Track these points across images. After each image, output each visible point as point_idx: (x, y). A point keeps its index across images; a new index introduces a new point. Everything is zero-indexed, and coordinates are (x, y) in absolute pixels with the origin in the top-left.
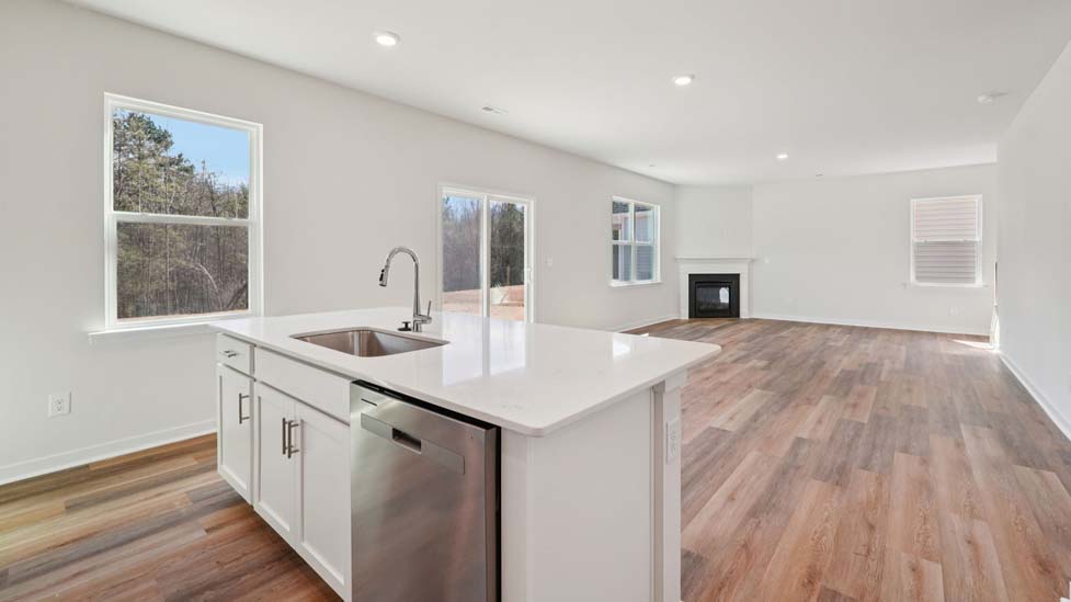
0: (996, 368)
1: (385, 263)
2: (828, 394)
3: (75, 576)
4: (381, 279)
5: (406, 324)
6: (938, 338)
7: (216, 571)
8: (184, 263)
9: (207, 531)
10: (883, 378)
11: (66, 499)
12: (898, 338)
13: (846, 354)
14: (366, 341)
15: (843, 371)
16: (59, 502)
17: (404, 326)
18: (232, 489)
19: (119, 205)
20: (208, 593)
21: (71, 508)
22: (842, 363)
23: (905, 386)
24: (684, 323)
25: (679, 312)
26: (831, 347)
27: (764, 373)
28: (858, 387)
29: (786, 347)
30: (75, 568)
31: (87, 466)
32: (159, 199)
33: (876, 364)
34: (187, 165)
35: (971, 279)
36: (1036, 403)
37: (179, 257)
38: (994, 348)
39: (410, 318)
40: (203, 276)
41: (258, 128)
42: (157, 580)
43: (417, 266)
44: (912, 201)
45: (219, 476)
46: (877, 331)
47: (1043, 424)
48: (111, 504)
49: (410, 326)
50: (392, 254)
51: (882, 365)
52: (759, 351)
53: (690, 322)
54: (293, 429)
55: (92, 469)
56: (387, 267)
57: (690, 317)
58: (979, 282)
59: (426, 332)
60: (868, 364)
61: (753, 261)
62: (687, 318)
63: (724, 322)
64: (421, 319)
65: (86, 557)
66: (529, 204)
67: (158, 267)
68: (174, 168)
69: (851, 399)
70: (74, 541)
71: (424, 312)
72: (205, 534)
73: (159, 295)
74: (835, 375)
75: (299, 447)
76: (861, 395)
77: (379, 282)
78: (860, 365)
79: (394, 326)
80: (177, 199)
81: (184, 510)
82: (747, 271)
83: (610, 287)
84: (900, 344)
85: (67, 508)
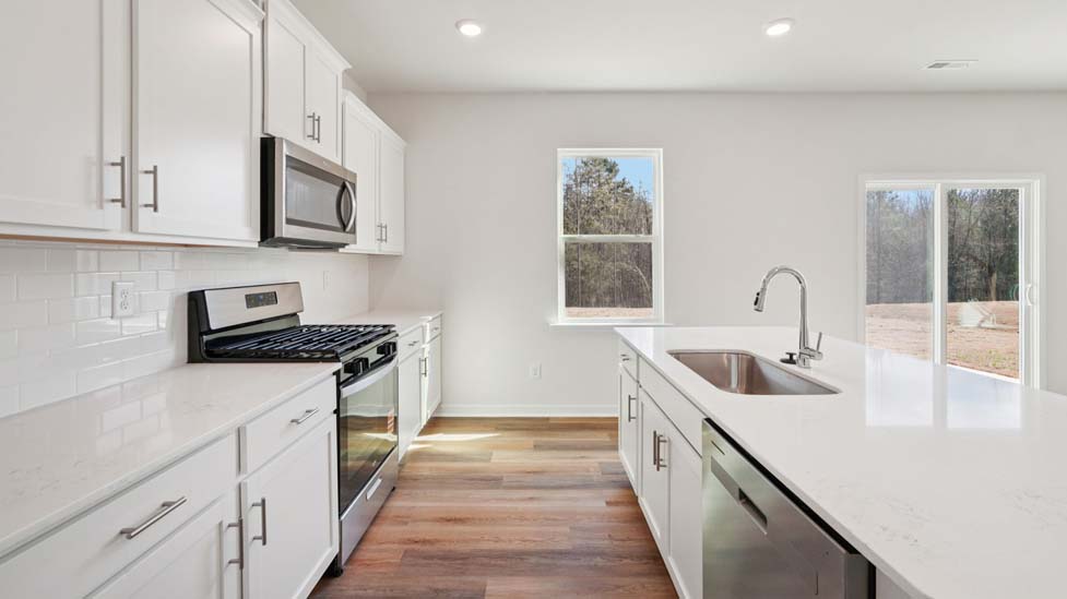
1: (761, 285)
3: (531, 499)
4: (756, 303)
5: (791, 355)
7: (606, 542)
8: (626, 266)
9: (607, 503)
11: (534, 439)
14: (745, 366)
16: (531, 440)
17: (788, 357)
18: (625, 473)
19: (567, 229)
20: (599, 559)
21: (537, 447)
30: (530, 493)
31: (548, 419)
32: (611, 216)
34: (627, 186)
37: (622, 260)
39: (796, 350)
40: (639, 276)
41: (659, 152)
42: (571, 528)
43: (803, 289)
45: (618, 458)
48: (555, 453)
49: (795, 357)
50: (772, 274)
54: (661, 444)
55: (551, 422)
56: (764, 289)
59: (814, 370)
64: (808, 353)
65: (536, 488)
66: (1028, 186)
67: (609, 269)
68: (620, 190)
70: (534, 472)
71: (812, 344)
72: (604, 504)
73: (610, 291)
75: (666, 463)
77: (753, 307)
79: (776, 355)
80: (622, 215)
81: (595, 478)
85: (535, 446)
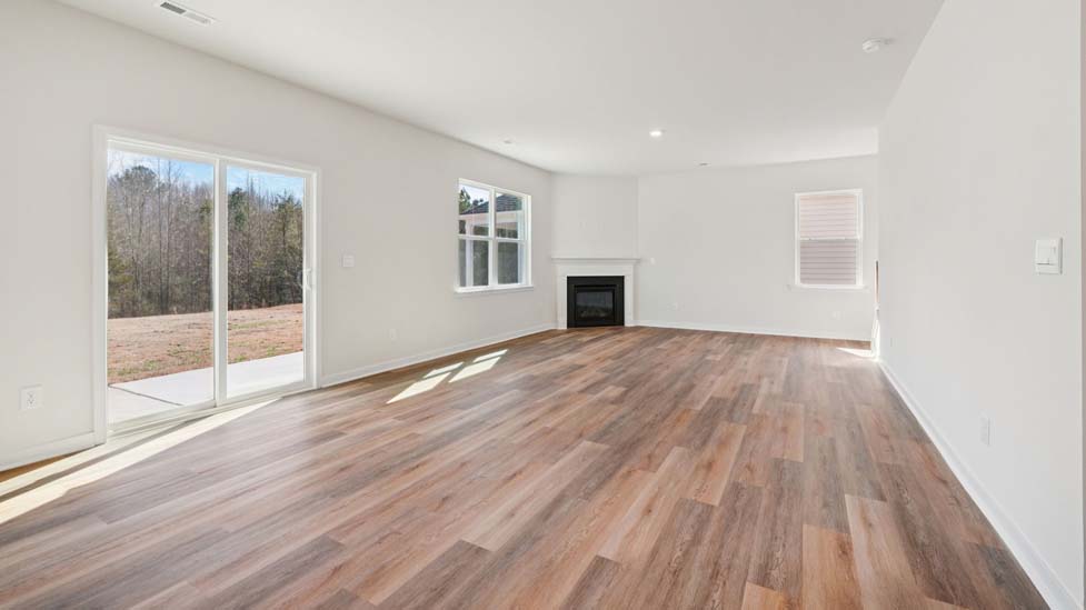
0: (879, 385)
2: (680, 445)
6: (822, 346)
10: (755, 411)
12: (781, 347)
13: (722, 373)
15: (711, 398)
22: (715, 386)
23: (780, 424)
24: (563, 332)
25: (556, 321)
26: (708, 361)
27: (612, 407)
28: (723, 428)
29: (657, 365)
33: (752, 385)
35: (852, 280)
36: (930, 442)
38: (873, 357)
44: (797, 195)
46: (763, 337)
47: (945, 482)
51: (759, 387)
52: (624, 371)
53: (568, 332)
57: (569, 326)
58: (860, 284)
60: (744, 386)
61: (638, 261)
62: (565, 328)
63: (606, 331)
69: (707, 454)
74: (699, 408)
76: (723, 444)
78: (734, 389)
82: (631, 273)
83: (456, 293)
84: (783, 355)
